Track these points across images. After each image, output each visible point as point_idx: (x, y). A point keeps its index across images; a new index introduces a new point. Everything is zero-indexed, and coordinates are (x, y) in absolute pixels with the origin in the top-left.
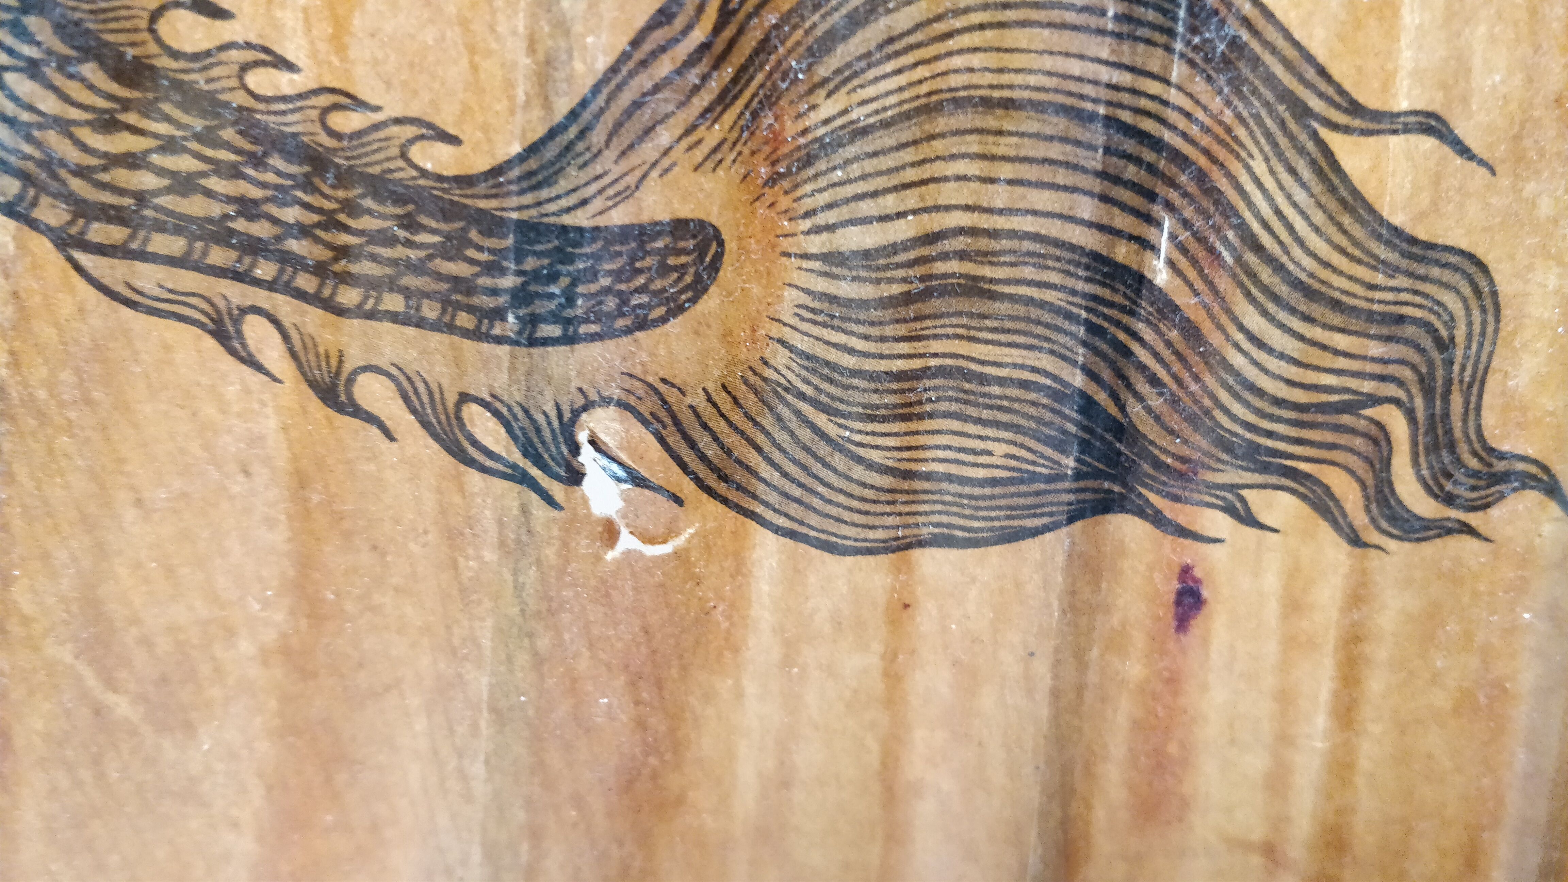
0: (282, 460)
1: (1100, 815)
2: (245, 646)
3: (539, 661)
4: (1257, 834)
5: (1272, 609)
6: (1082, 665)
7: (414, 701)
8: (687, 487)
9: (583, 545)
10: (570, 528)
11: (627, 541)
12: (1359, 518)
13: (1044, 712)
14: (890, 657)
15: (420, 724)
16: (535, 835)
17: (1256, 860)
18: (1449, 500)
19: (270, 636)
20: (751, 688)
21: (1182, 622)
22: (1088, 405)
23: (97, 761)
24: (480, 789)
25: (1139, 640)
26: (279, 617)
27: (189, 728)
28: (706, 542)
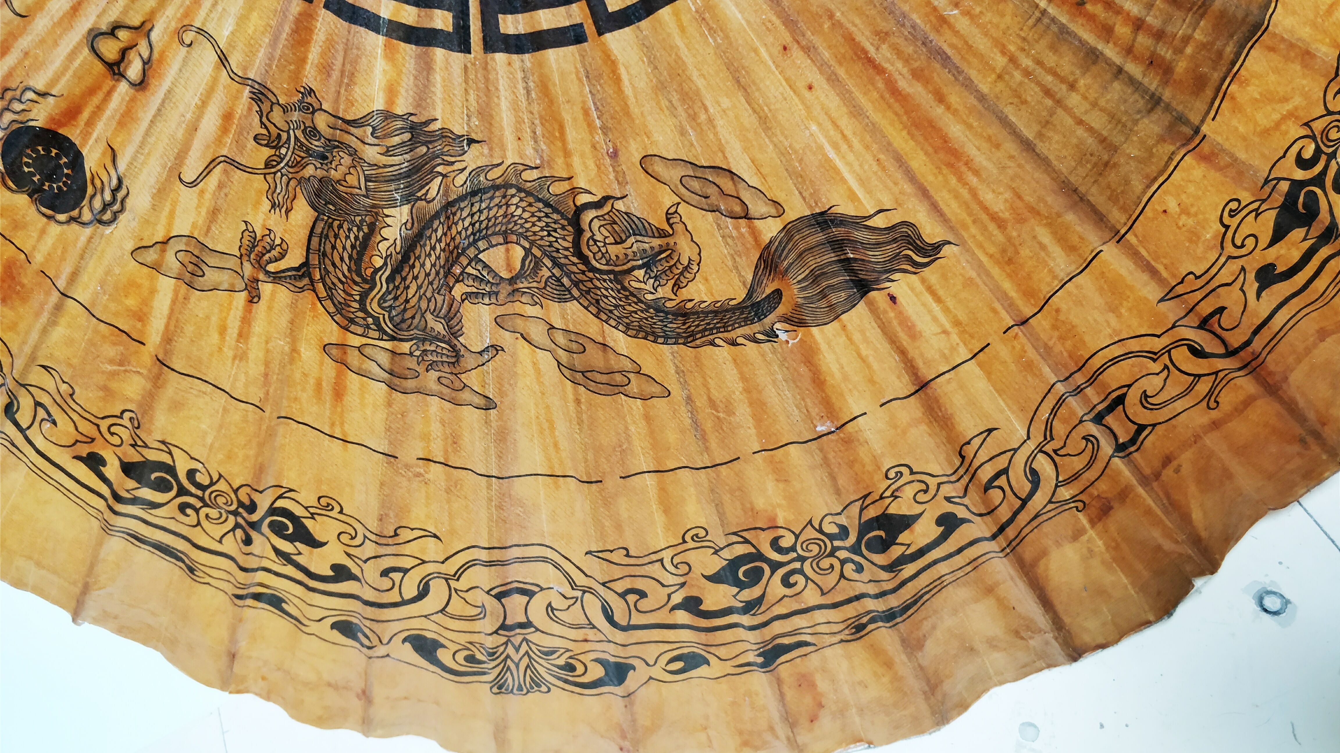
0: (730, 359)
1: (905, 343)
2: (737, 393)
3: (787, 368)
4: (939, 330)
5: (909, 292)
6: (881, 319)
7: (770, 387)
8: (795, 328)
9: (784, 346)
10: (781, 345)
11: (791, 342)
12: (913, 270)
13: (879, 331)
14: (847, 336)
15: (773, 390)
16: (803, 399)
17: (943, 335)
18: (930, 256)
19: (741, 389)
20: (826, 355)
21: (895, 303)
22: (852, 280)
23: (721, 428)
24: (789, 395)
25: (889, 309)
26: (741, 385)
27: (734, 413)
28: (803, 335)
